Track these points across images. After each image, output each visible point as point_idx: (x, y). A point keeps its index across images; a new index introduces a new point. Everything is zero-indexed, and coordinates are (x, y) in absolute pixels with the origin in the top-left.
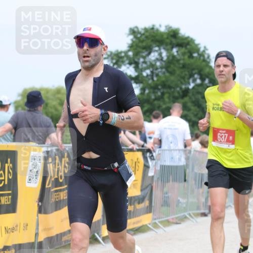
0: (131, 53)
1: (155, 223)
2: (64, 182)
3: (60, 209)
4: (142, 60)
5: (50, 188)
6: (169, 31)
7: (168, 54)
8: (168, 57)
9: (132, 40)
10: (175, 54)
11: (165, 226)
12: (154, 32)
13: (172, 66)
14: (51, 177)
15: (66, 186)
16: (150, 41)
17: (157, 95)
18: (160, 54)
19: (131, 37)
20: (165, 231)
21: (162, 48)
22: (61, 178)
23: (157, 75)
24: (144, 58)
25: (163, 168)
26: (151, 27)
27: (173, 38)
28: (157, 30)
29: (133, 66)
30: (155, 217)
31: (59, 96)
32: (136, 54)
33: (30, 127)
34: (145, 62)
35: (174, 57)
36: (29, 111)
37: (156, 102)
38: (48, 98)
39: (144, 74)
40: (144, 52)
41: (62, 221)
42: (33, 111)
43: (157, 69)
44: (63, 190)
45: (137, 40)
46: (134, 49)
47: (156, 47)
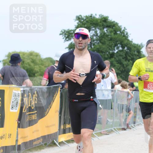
2: (35, 109)
3: (32, 125)
5: (25, 112)
6: (101, 18)
7: (101, 32)
8: (101, 34)
9: (78, 23)
10: (106, 32)
11: (98, 136)
12: (92, 19)
13: (103, 39)
14: (26, 105)
15: (36, 111)
16: (89, 24)
18: (96, 32)
19: (77, 21)
20: (99, 139)
21: (97, 28)
22: (33, 107)
23: (94, 45)
26: (90, 15)
27: (104, 22)
28: (94, 17)
31: (32, 57)
33: (14, 77)
35: (104, 33)
36: (12, 66)
38: (24, 58)
41: (33, 133)
42: (15, 66)
43: (94, 41)
44: (34, 114)
45: (81, 24)
47: (93, 27)
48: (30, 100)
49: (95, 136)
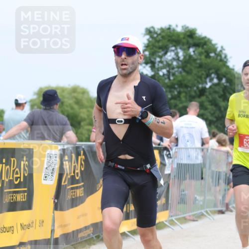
0: (147, 53)
1: (172, 220)
2: (81, 180)
3: (76, 206)
4: (158, 59)
5: (66, 185)
6: (185, 31)
7: (185, 54)
8: (185, 57)
9: (148, 40)
10: (192, 53)
11: (181, 223)
12: (170, 32)
13: (189, 65)
14: (67, 174)
15: (82, 184)
16: (166, 41)
17: (173, 94)
18: (177, 54)
19: (148, 37)
20: (182, 228)
21: (178, 47)
22: (77, 176)
23: (174, 75)
24: (161, 57)
25: (180, 166)
26: (168, 27)
27: (190, 38)
28: (174, 30)
29: (149, 65)
30: (172, 214)
31: (75, 95)
32: (153, 54)
33: (46, 125)
34: (161, 62)
35: (190, 56)
36: (45, 109)
37: (172, 101)
38: (64, 97)
39: (161, 74)
40: (160, 52)
41: (78, 218)
42: (48, 110)
43: (173, 68)
44: (80, 187)
45: (154, 41)
46: (151, 49)
47: (172, 47)
48: (73, 165)
49: (176, 224)
